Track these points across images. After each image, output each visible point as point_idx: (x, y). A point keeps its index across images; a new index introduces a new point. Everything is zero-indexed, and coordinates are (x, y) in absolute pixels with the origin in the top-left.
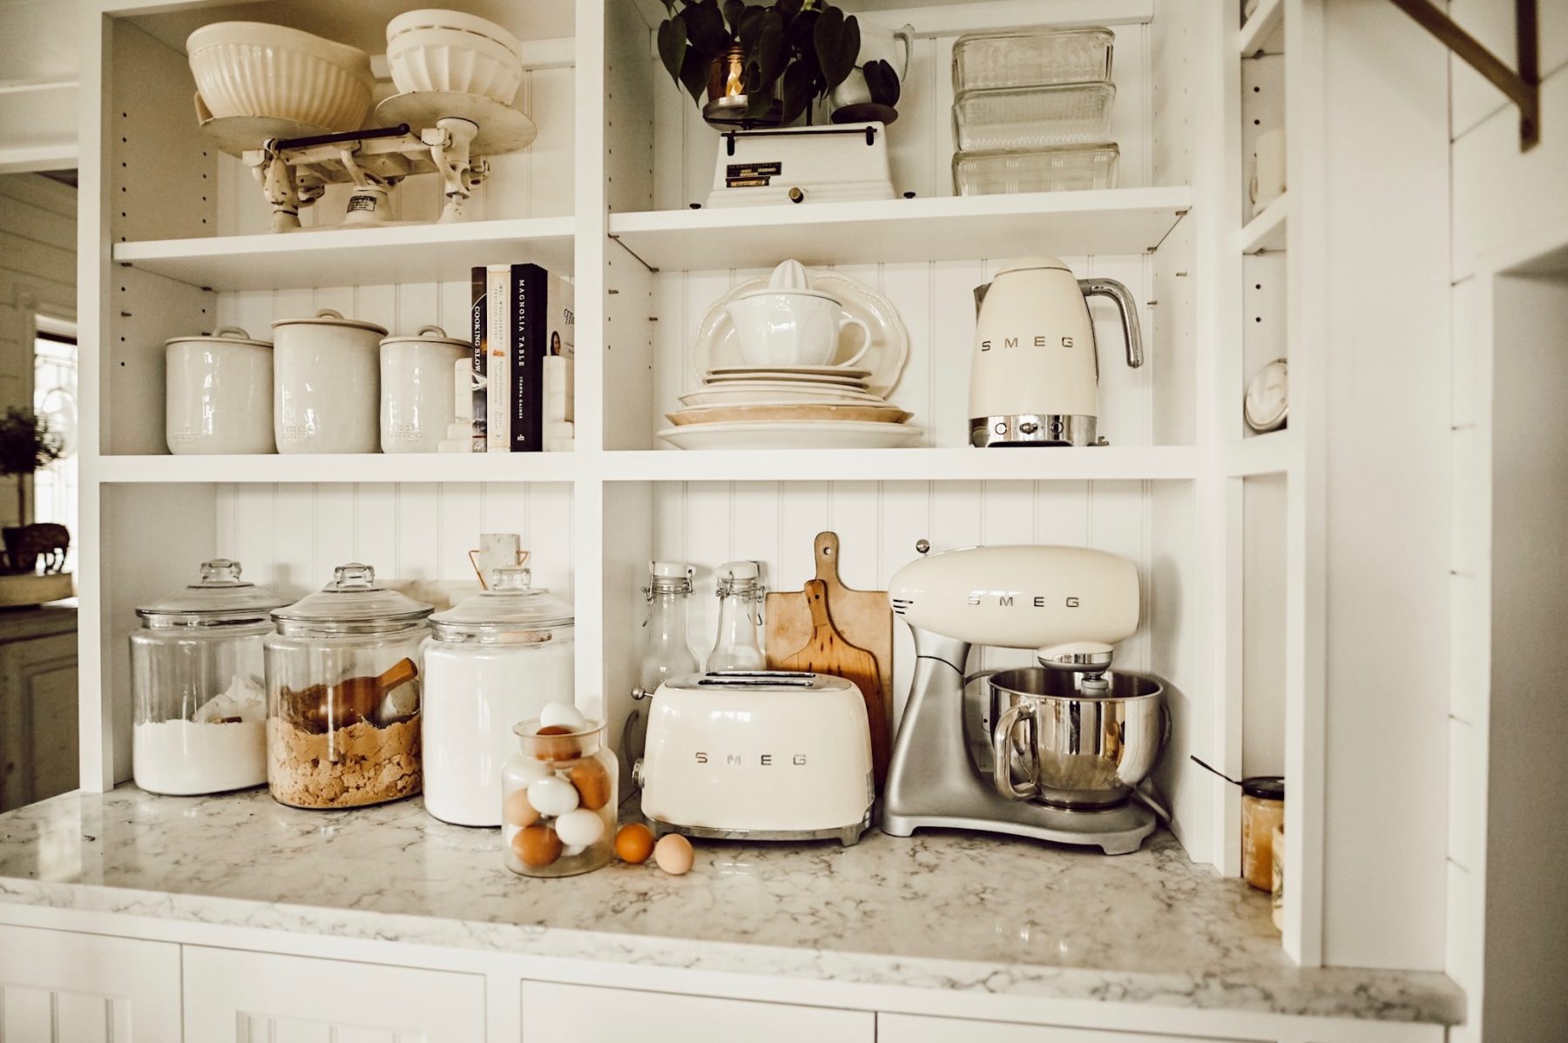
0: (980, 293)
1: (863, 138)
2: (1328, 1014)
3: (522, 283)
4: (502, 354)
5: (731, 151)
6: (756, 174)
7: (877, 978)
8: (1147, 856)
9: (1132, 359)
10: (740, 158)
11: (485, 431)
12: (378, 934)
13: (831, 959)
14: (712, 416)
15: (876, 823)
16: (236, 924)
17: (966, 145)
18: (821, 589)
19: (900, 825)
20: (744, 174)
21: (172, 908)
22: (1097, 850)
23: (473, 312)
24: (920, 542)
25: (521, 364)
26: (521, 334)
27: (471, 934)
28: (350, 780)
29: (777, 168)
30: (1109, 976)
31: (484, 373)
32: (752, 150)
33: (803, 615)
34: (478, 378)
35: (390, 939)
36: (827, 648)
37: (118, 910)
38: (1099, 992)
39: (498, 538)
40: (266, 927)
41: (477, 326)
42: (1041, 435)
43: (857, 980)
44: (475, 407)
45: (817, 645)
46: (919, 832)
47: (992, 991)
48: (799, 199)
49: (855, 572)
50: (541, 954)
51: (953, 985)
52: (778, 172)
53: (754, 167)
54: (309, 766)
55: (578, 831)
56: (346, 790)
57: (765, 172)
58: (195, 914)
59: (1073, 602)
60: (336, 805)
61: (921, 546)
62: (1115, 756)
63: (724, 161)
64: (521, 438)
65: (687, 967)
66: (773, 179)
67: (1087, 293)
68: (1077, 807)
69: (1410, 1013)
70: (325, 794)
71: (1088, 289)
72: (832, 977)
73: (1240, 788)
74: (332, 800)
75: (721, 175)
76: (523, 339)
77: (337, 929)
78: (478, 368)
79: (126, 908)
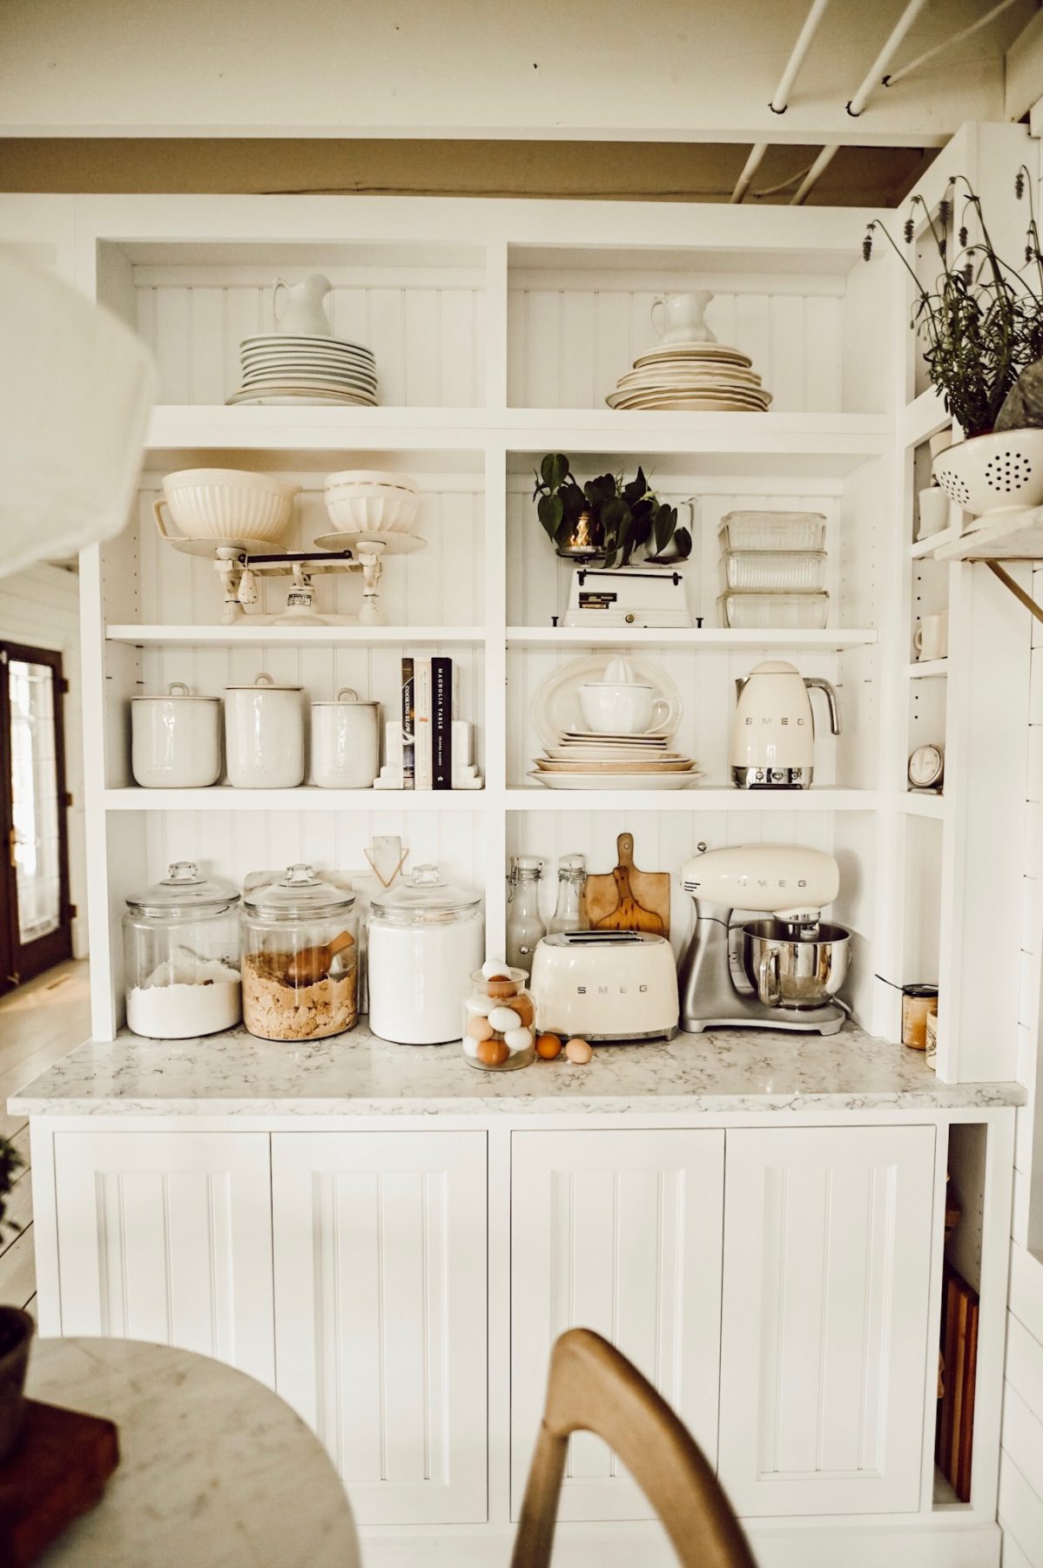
0: (740, 685)
1: (671, 581)
2: (963, 1106)
3: (440, 671)
4: (426, 720)
5: (581, 582)
6: (600, 600)
7: (732, 1108)
8: (845, 1035)
9: (835, 729)
10: (586, 589)
11: (413, 774)
12: (425, 1111)
13: (706, 1100)
14: (581, 768)
15: (682, 1026)
16: (323, 1114)
17: (733, 582)
18: (624, 871)
19: (695, 1026)
20: (592, 599)
21: (275, 1108)
22: (817, 1033)
23: (404, 690)
24: (701, 844)
25: (441, 727)
26: (440, 707)
27: (487, 1105)
28: (321, 1020)
29: (614, 597)
30: (855, 1096)
31: (412, 733)
32: (594, 585)
33: (611, 890)
34: (408, 736)
35: (433, 1114)
36: (629, 912)
37: (233, 1113)
38: (850, 1105)
39: (386, 839)
40: (344, 1114)
41: (407, 700)
42: (784, 781)
43: (721, 1110)
44: (405, 757)
45: (623, 911)
46: (708, 1029)
47: (794, 1109)
48: (630, 620)
49: (644, 860)
50: (532, 1113)
51: (773, 1108)
52: (615, 600)
53: (598, 595)
54: (292, 1011)
55: (518, 1041)
56: (317, 1026)
57: (606, 599)
58: (292, 1110)
59: (802, 884)
60: (311, 1037)
61: (701, 847)
62: (825, 976)
63: (577, 589)
64: (440, 779)
65: (622, 1112)
66: (611, 604)
67: (809, 686)
68: (802, 1008)
69: (1001, 1102)
70: (304, 1030)
71: (809, 683)
72: (706, 1110)
73: (901, 992)
74: (308, 1034)
75: (575, 600)
76: (441, 710)
77: (396, 1111)
78: (408, 729)
79: (239, 1111)
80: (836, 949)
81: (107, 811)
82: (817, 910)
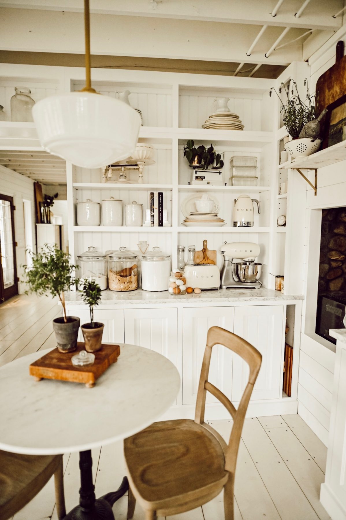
0: (235, 201)
1: (219, 174)
2: (290, 300)
3: (161, 196)
4: (157, 209)
5: (196, 174)
6: (201, 178)
7: (236, 301)
8: (261, 289)
9: (259, 212)
10: (197, 175)
11: (153, 223)
12: (163, 302)
13: (230, 299)
15: (221, 288)
16: (138, 304)
17: (234, 174)
18: (205, 250)
19: (224, 287)
20: (199, 178)
22: (254, 288)
23: (151, 201)
24: (225, 242)
25: (161, 211)
26: (161, 205)
27: (178, 301)
28: (130, 286)
29: (204, 177)
30: (265, 297)
31: (153, 212)
32: (199, 174)
33: (202, 255)
34: (152, 213)
35: (165, 303)
36: (206, 260)
38: (264, 300)
39: (143, 242)
40: (143, 303)
41: (152, 203)
42: (246, 225)
43: (233, 301)
44: (151, 218)
45: (205, 260)
46: (227, 288)
47: (251, 301)
48: (208, 183)
49: (210, 247)
50: (189, 302)
51: (246, 301)
52: (204, 178)
53: (200, 177)
54: (123, 283)
55: (183, 288)
56: (129, 288)
57: (202, 178)
59: (251, 251)
61: (226, 242)
62: (256, 275)
63: (195, 175)
64: (161, 224)
65: (210, 302)
66: (204, 179)
67: (253, 201)
68: (251, 282)
69: (299, 299)
71: (253, 200)
72: (230, 301)
73: (275, 277)
75: (194, 178)
76: (161, 206)
77: (156, 302)
78: (152, 211)
80: (259, 267)
81: (74, 232)
82: (254, 258)
